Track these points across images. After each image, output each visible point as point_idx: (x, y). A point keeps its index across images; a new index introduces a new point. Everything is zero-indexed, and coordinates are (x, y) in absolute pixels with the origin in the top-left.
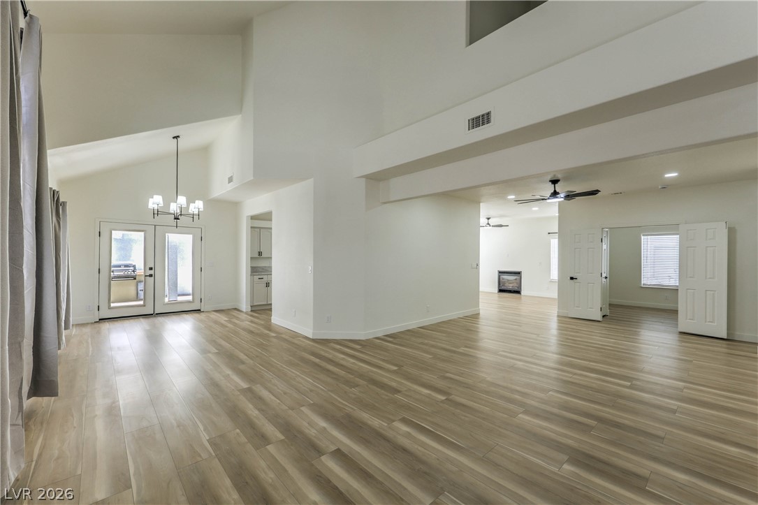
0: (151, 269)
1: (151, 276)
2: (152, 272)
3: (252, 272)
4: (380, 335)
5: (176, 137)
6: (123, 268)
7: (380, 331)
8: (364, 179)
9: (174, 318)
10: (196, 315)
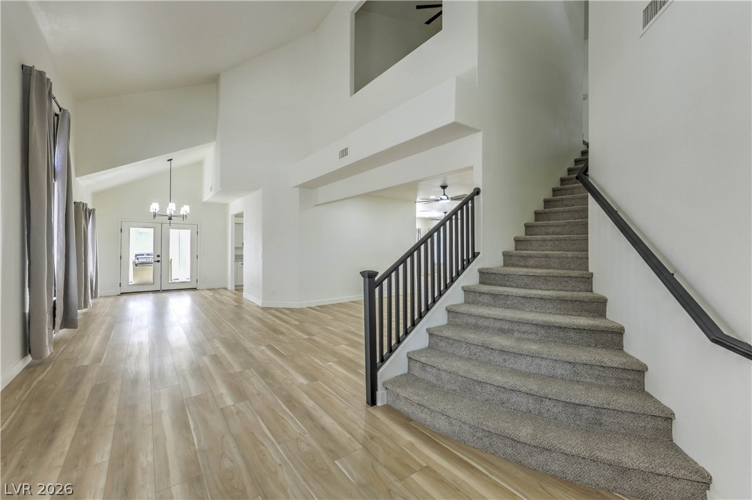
0: (158, 256)
1: (158, 261)
2: (159, 259)
3: (236, 259)
4: (313, 306)
5: (170, 160)
6: (145, 256)
7: (314, 303)
8: (298, 189)
9: (175, 294)
10: (193, 292)
